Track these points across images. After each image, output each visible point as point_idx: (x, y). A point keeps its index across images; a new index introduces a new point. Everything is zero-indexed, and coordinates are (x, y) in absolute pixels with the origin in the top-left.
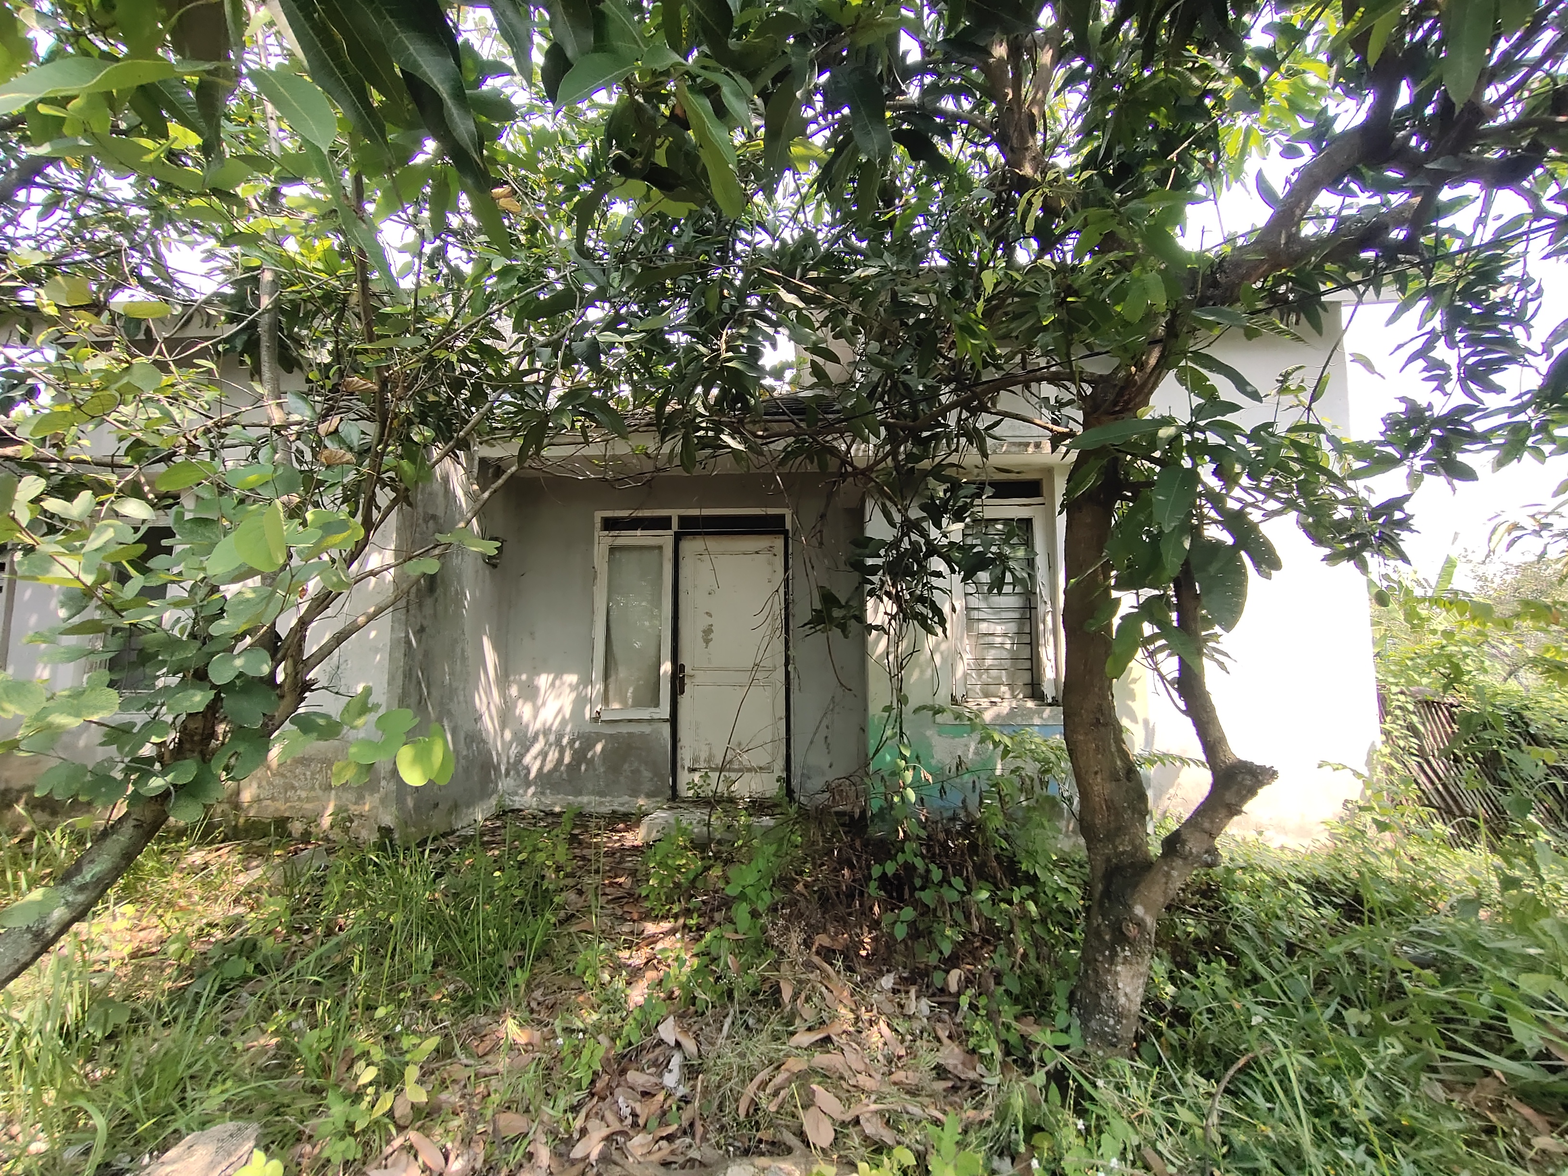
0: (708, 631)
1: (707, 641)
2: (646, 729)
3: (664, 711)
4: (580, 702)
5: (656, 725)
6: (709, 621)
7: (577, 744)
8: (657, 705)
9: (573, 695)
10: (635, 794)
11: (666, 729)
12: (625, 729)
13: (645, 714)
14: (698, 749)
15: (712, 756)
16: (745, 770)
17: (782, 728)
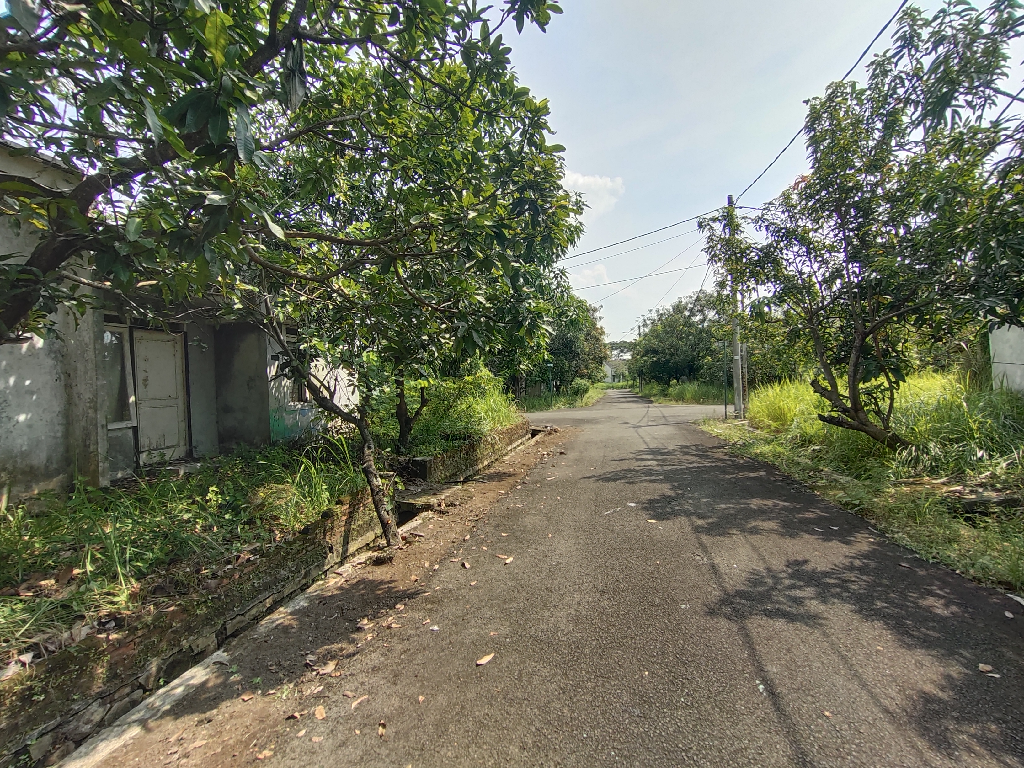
0: (146, 380)
1: (146, 386)
2: (119, 434)
5: (124, 431)
6: (145, 374)
8: (129, 420)
11: (130, 433)
13: (123, 425)
14: (143, 441)
15: (150, 444)
16: (168, 448)
17: (183, 425)
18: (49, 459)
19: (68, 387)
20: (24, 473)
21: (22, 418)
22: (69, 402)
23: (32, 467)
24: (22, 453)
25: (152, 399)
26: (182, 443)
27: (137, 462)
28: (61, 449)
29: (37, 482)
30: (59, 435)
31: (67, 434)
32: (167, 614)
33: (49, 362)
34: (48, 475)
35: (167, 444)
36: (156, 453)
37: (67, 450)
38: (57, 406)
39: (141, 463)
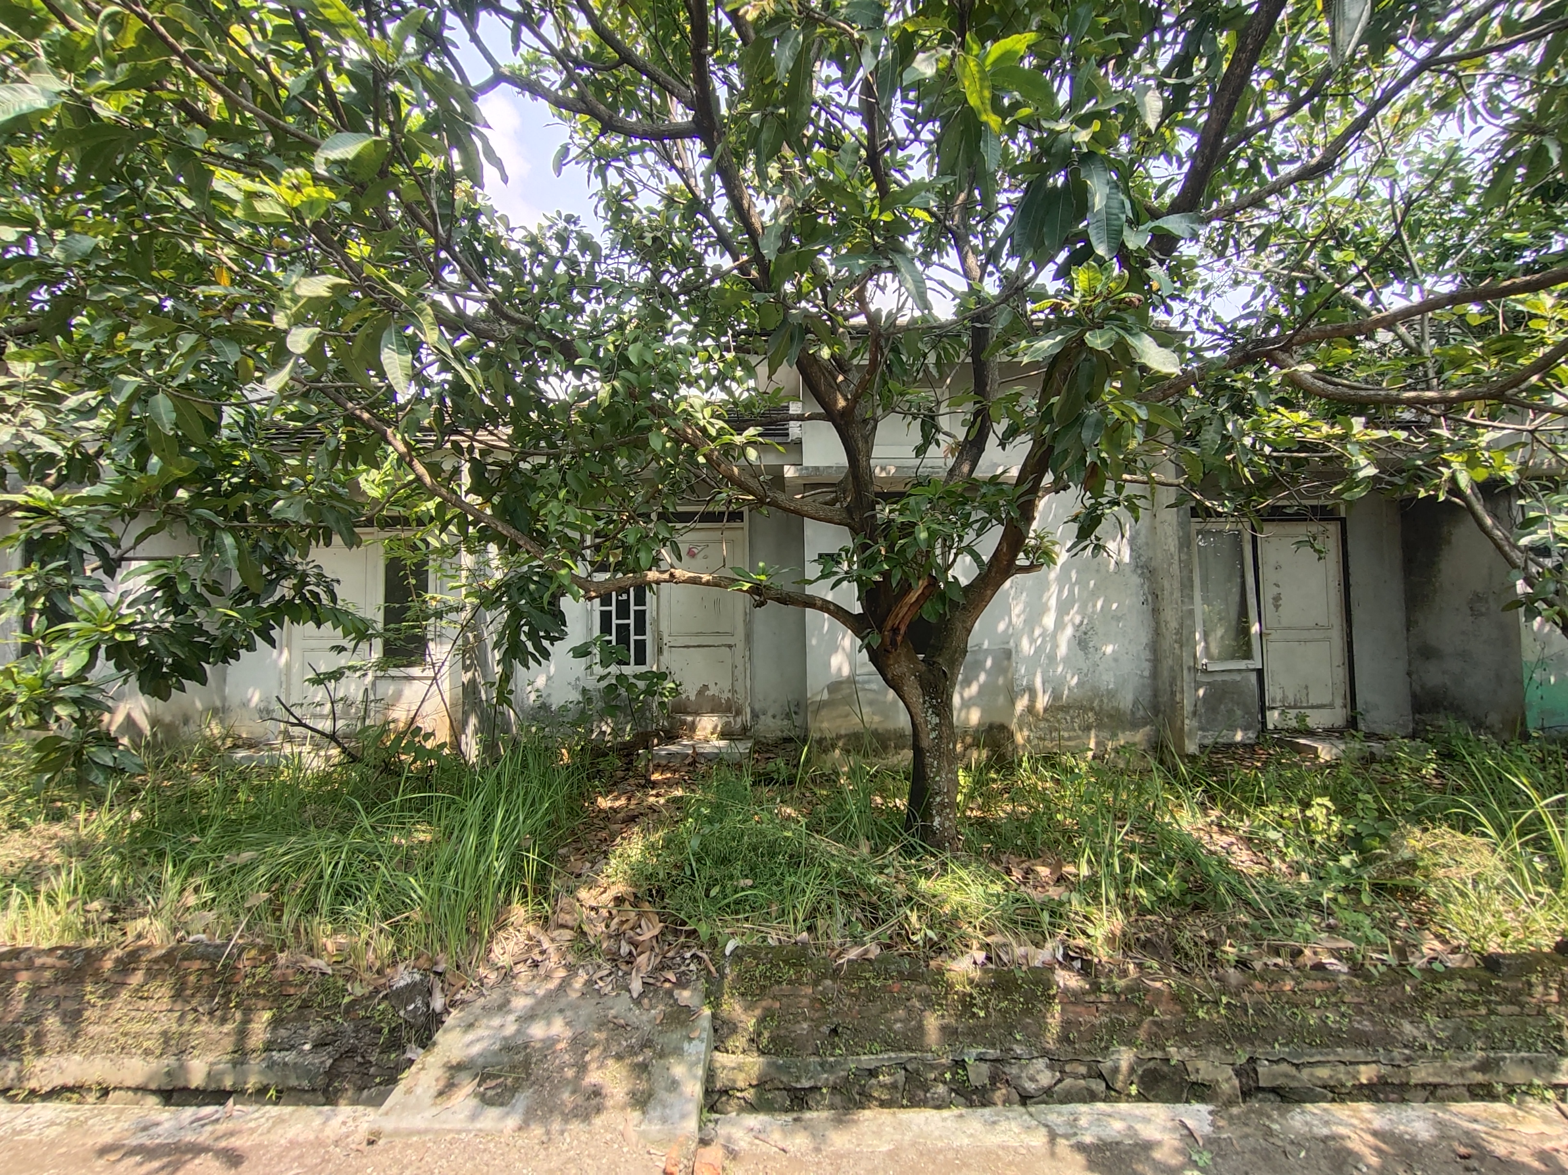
0: (1277, 599)
1: (1277, 607)
2: (1238, 677)
3: (1258, 662)
5: (1244, 674)
6: (1276, 590)
8: (1250, 658)
10: (1233, 728)
11: (1253, 677)
12: (1222, 678)
13: (1242, 665)
14: (1272, 692)
15: (1284, 698)
16: (1312, 707)
17: (1341, 674)
18: (1136, 702)
19: (1156, 612)
20: (1110, 716)
21: (1109, 649)
22: (1157, 632)
23: (1117, 710)
24: (1109, 691)
25: (1285, 628)
26: (1339, 702)
27: (1264, 723)
28: (1149, 693)
29: (1124, 731)
30: (1146, 673)
31: (1155, 674)
32: (1147, 990)
33: (1136, 580)
34: (1134, 725)
35: (1313, 701)
36: (1293, 713)
37: (1155, 696)
38: (1144, 637)
39: (1270, 726)
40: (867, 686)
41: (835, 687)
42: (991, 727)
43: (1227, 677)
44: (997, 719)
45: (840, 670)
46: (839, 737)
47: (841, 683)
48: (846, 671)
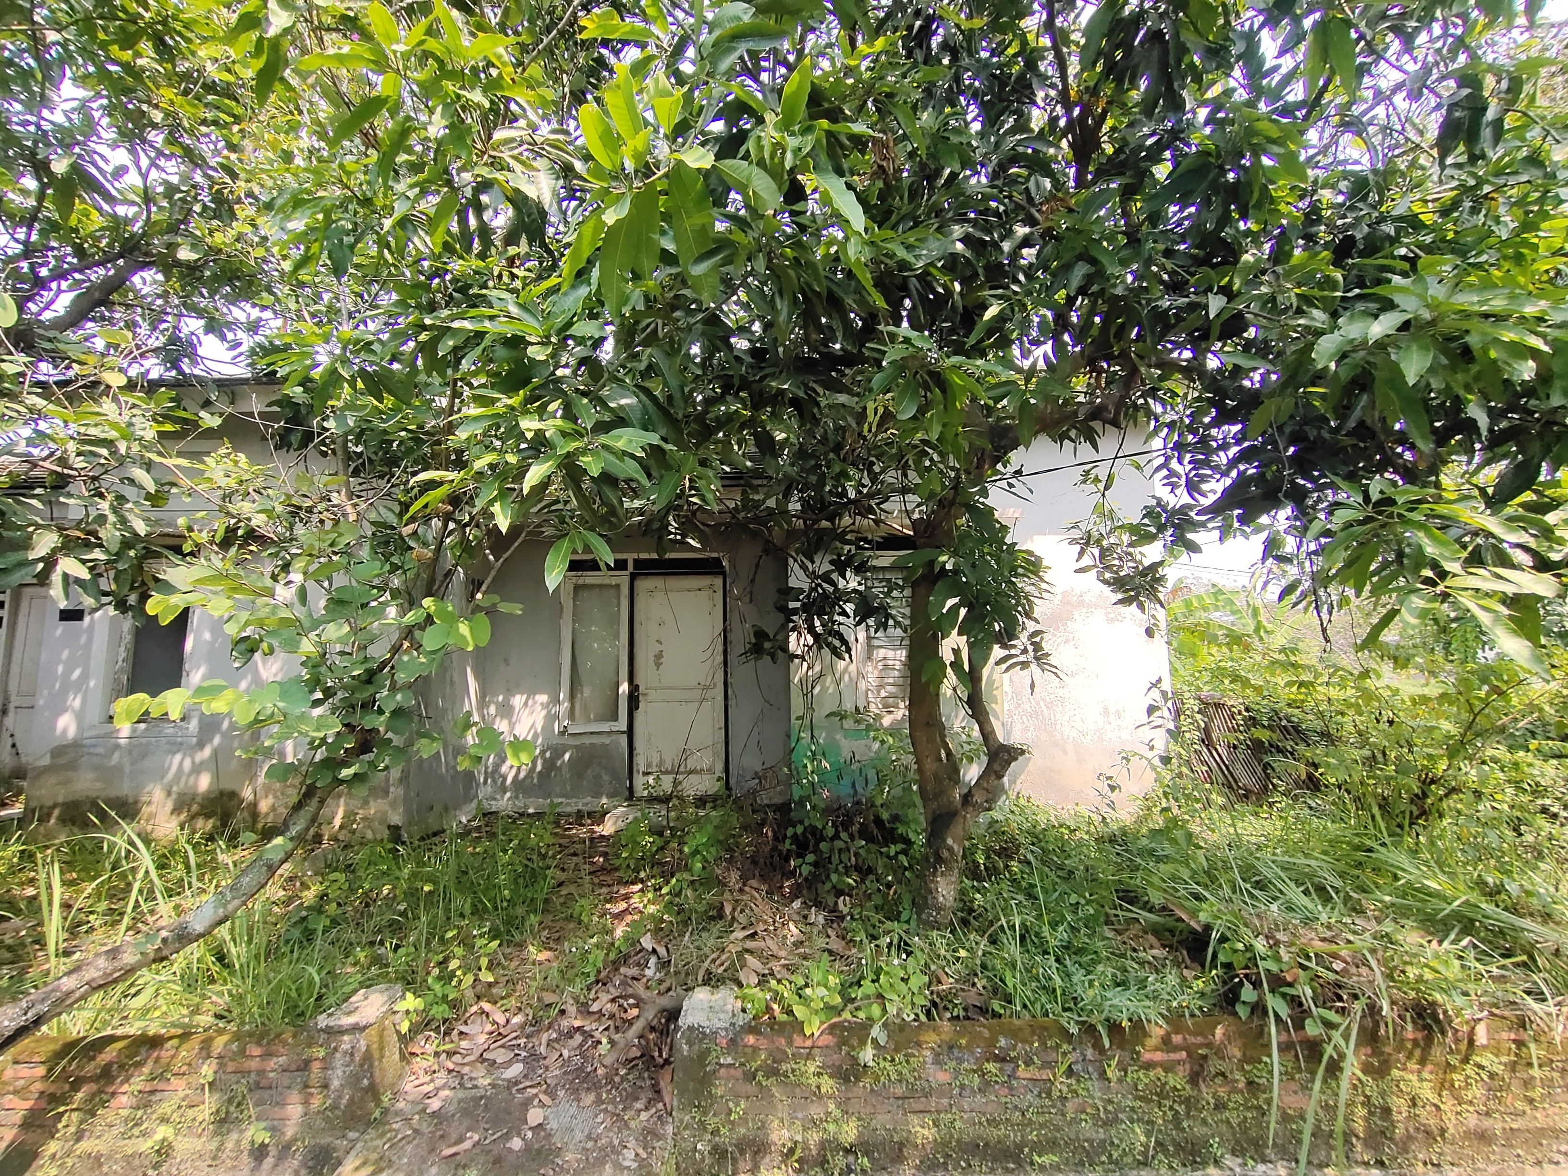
0: (659, 656)
1: (658, 665)
2: (607, 740)
3: (623, 725)
4: (551, 718)
5: (614, 737)
6: (659, 647)
7: (548, 755)
8: (616, 719)
9: (544, 712)
11: (624, 740)
12: (587, 741)
13: (605, 727)
14: (651, 755)
15: (661, 762)
16: (690, 772)
17: (723, 736)
25: (668, 688)
26: (719, 767)
27: (631, 789)
35: (691, 765)
36: (666, 779)
40: (92, 750)
41: (59, 751)
42: (222, 793)
43: (594, 740)
44: (227, 786)
45: (65, 731)
46: (55, 806)
47: (64, 746)
48: (72, 733)
